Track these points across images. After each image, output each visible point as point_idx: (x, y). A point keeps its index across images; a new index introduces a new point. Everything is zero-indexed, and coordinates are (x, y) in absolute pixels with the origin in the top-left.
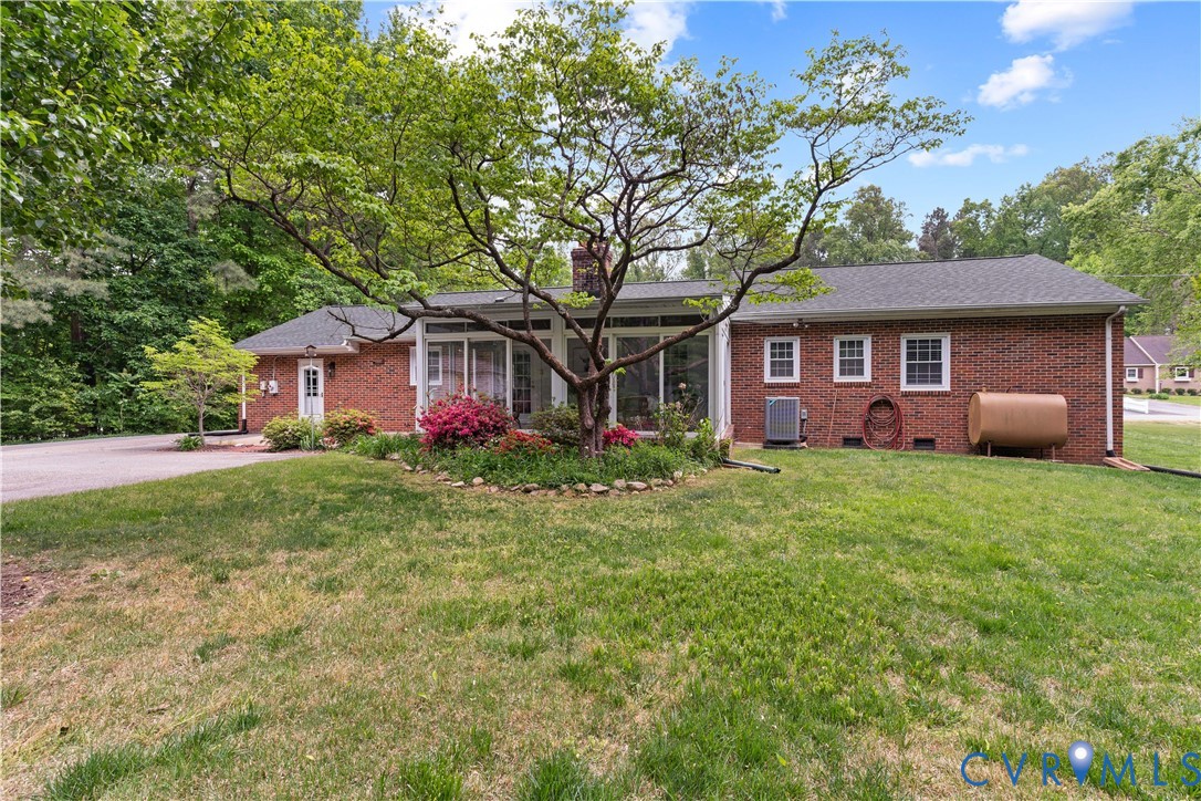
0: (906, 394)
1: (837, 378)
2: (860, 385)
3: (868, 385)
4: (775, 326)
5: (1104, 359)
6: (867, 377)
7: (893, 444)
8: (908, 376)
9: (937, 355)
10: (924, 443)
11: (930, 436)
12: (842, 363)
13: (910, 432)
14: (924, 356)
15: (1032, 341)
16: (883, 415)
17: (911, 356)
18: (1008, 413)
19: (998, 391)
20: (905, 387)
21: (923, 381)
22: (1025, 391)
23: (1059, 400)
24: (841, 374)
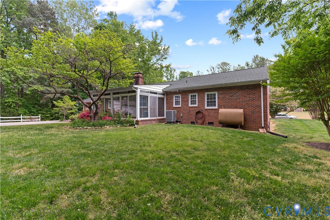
0: (206, 110)
1: (190, 105)
2: (195, 107)
3: (197, 107)
4: (175, 92)
5: (261, 98)
6: (197, 105)
7: (203, 124)
8: (207, 104)
9: (215, 98)
10: (211, 123)
11: (212, 121)
12: (191, 101)
13: (208, 120)
14: (211, 99)
15: (239, 93)
16: (200, 115)
17: (208, 99)
18: (226, 115)
19: (230, 108)
20: (206, 107)
21: (212, 106)
22: (238, 108)
23: (241, 111)
24: (191, 104)
